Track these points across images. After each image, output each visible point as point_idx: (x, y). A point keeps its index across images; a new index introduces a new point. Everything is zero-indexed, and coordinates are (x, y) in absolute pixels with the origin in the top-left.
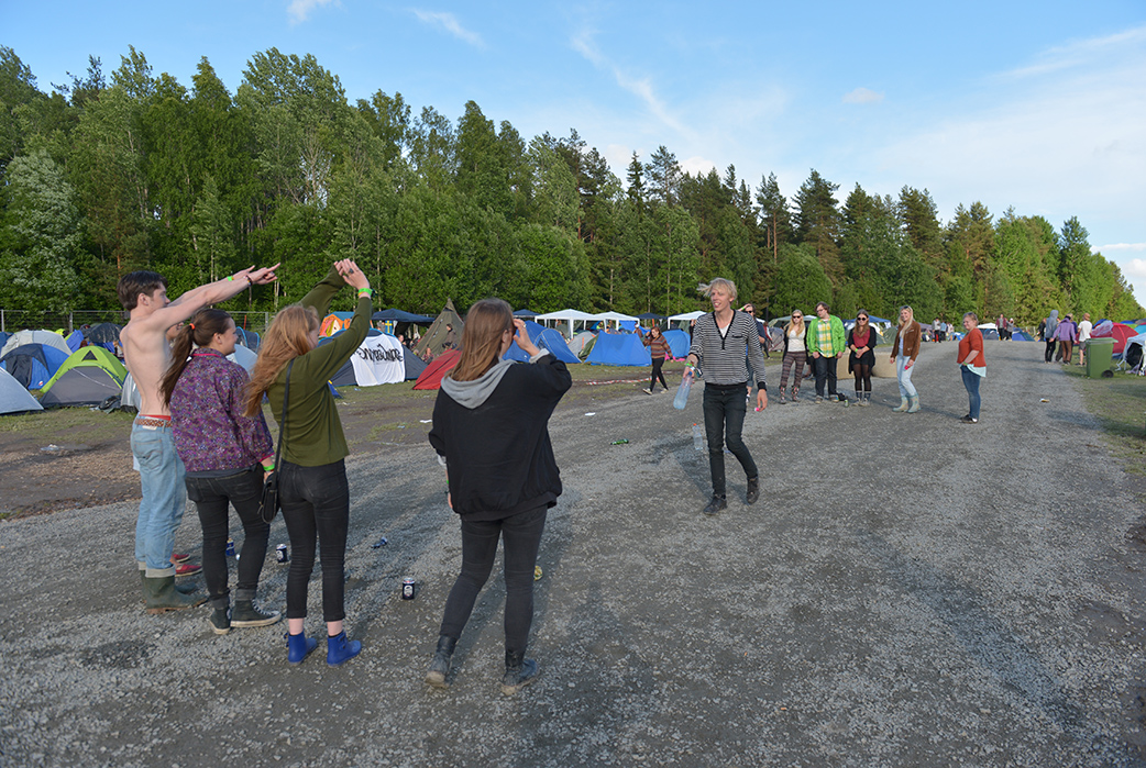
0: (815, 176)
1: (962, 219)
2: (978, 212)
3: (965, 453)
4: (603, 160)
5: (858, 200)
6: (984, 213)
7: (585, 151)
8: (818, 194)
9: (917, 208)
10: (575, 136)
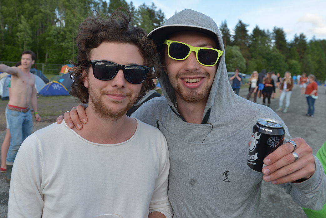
0: (240, 22)
1: (296, 39)
2: (302, 36)
3: (314, 131)
4: (163, 14)
5: (257, 31)
6: (304, 37)
7: (157, 10)
8: (241, 29)
9: (279, 34)
10: (153, 5)
